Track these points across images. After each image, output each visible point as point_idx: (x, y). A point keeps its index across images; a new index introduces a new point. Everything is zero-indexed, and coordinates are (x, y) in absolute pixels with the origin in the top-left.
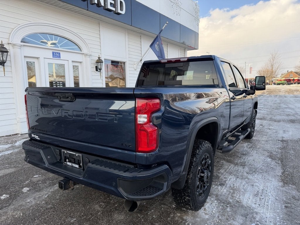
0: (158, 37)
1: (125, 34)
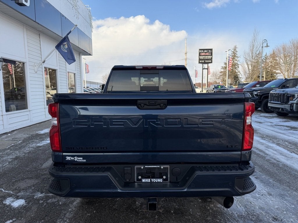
0: (66, 38)
1: (23, 29)
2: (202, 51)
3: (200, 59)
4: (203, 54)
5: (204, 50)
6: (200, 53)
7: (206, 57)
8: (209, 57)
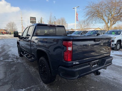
2: (31, 18)
3: (31, 21)
4: (32, 19)
5: (32, 17)
6: (31, 19)
7: (33, 21)
8: (35, 21)
